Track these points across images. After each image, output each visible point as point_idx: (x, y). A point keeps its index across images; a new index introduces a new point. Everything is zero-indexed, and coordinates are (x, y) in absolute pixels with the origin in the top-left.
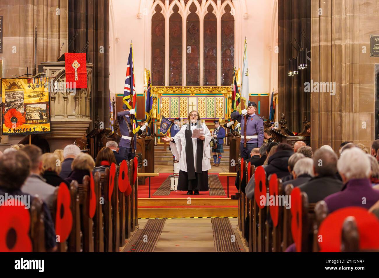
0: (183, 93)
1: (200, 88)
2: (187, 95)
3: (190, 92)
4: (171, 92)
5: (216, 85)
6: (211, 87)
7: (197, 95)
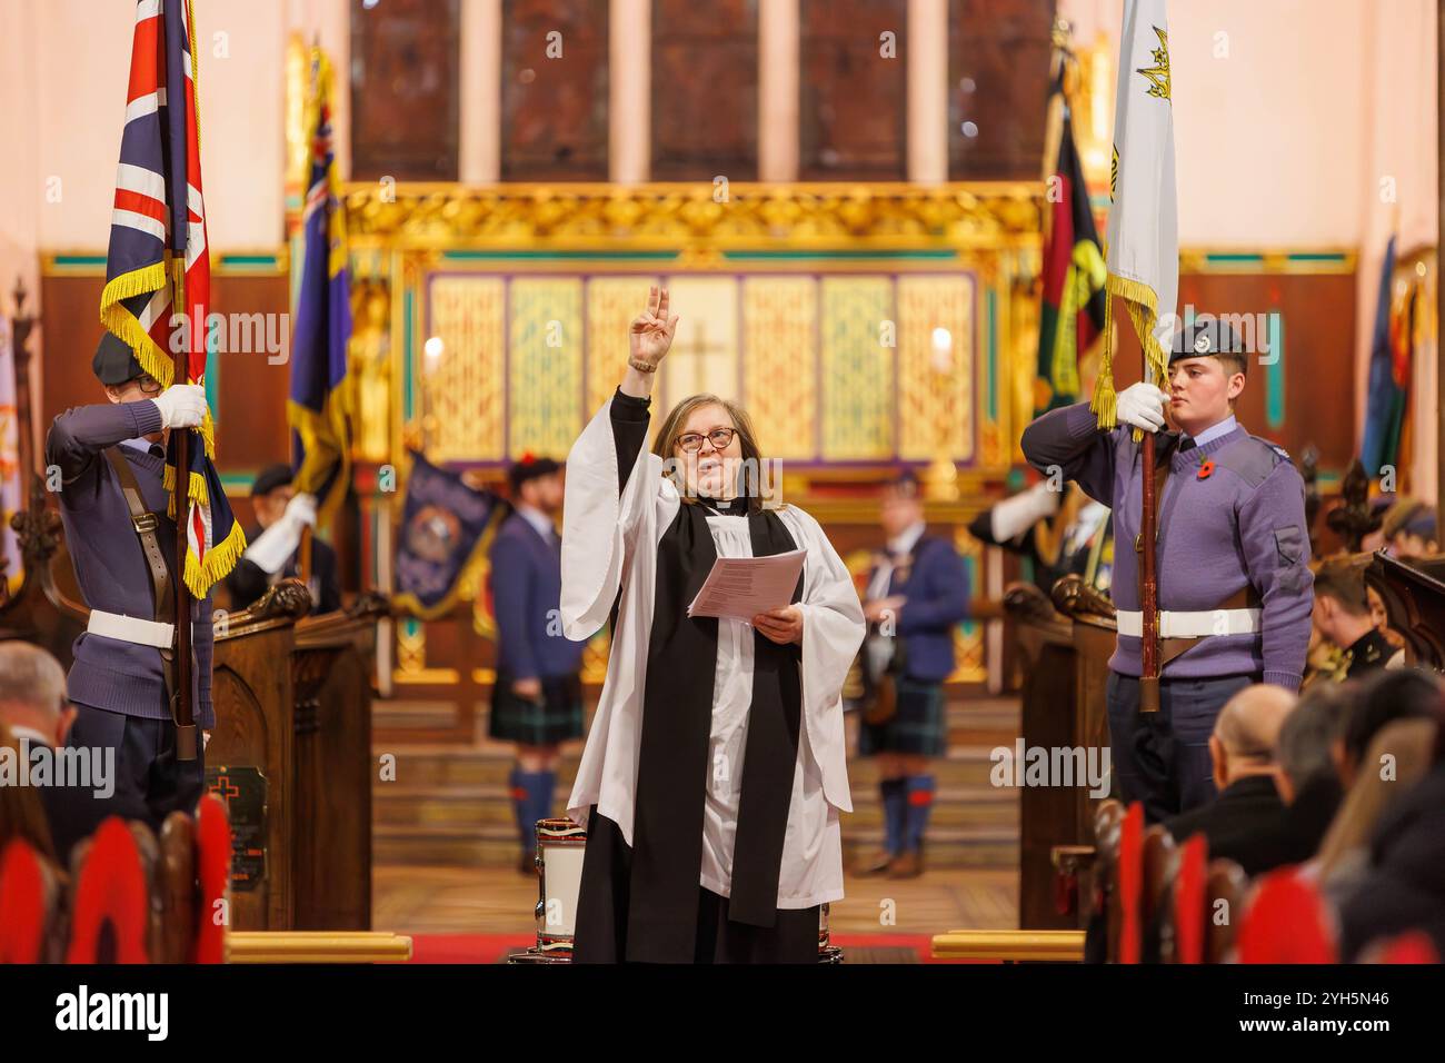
0: (621, 238)
1: (766, 199)
2: (656, 263)
3: (676, 236)
4: (516, 235)
5: (899, 169)
6: (861, 192)
7: (743, 264)
